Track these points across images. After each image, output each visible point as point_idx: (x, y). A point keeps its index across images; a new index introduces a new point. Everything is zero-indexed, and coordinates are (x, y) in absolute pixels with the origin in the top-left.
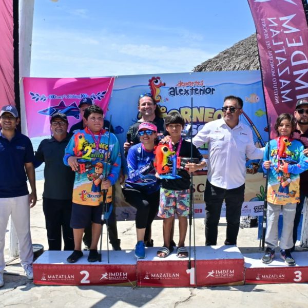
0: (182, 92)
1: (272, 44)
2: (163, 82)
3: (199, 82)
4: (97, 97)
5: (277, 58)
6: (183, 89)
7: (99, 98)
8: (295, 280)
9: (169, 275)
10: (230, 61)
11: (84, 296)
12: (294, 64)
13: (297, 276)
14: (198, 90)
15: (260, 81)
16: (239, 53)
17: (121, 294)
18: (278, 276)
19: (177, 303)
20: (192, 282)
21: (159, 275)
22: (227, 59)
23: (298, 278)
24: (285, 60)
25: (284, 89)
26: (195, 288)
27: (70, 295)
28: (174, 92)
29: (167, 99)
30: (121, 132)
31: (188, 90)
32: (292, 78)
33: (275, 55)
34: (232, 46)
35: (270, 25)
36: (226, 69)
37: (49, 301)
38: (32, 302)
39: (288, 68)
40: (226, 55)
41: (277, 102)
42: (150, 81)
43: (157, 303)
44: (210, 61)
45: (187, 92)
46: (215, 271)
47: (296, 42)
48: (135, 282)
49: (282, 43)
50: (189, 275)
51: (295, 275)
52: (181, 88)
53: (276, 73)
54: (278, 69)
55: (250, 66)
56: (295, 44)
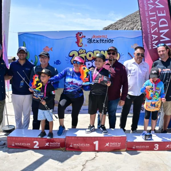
0: (94, 42)
1: (148, 14)
2: (84, 35)
3: (104, 36)
5: (151, 22)
6: (96, 40)
8: (155, 149)
9: (83, 145)
10: (123, 25)
11: (35, 155)
12: (160, 26)
13: (156, 147)
14: (104, 40)
15: (141, 36)
16: (128, 21)
17: (56, 155)
18: (145, 147)
19: (87, 161)
20: (97, 149)
21: (78, 145)
22: (121, 24)
23: (156, 148)
24: (155, 23)
25: (155, 40)
26: (98, 152)
27: (27, 154)
28: (90, 41)
29: (86, 45)
30: (59, 64)
31: (98, 40)
32: (159, 34)
33: (150, 20)
34: (125, 17)
36: (120, 29)
37: (15, 158)
38: (6, 158)
39: (157, 28)
40: (120, 22)
41: (150, 48)
42: (77, 34)
43: (76, 161)
44: (112, 25)
45: (97, 41)
46: (110, 143)
47: (162, 13)
48: (64, 148)
49: (155, 13)
50: (95, 144)
51: (155, 146)
52: (94, 39)
53: (150, 31)
54: (152, 29)
55: (134, 28)
56: (162, 15)
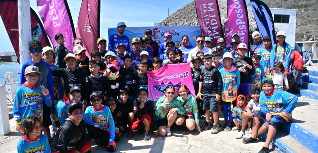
1: (203, 16)
2: (159, 30)
3: (173, 31)
4: (183, 76)
5: (206, 22)
7: (185, 76)
12: (212, 24)
24: (208, 23)
25: (210, 34)
29: (160, 37)
32: (212, 30)
33: (204, 21)
35: (203, 8)
39: (210, 26)
42: (154, 29)
49: (207, 16)
56: (212, 16)
